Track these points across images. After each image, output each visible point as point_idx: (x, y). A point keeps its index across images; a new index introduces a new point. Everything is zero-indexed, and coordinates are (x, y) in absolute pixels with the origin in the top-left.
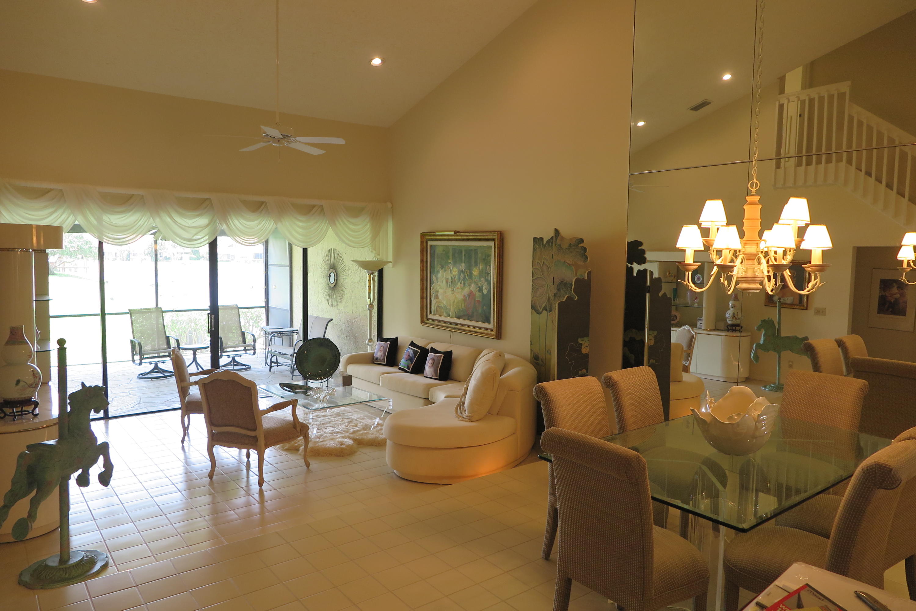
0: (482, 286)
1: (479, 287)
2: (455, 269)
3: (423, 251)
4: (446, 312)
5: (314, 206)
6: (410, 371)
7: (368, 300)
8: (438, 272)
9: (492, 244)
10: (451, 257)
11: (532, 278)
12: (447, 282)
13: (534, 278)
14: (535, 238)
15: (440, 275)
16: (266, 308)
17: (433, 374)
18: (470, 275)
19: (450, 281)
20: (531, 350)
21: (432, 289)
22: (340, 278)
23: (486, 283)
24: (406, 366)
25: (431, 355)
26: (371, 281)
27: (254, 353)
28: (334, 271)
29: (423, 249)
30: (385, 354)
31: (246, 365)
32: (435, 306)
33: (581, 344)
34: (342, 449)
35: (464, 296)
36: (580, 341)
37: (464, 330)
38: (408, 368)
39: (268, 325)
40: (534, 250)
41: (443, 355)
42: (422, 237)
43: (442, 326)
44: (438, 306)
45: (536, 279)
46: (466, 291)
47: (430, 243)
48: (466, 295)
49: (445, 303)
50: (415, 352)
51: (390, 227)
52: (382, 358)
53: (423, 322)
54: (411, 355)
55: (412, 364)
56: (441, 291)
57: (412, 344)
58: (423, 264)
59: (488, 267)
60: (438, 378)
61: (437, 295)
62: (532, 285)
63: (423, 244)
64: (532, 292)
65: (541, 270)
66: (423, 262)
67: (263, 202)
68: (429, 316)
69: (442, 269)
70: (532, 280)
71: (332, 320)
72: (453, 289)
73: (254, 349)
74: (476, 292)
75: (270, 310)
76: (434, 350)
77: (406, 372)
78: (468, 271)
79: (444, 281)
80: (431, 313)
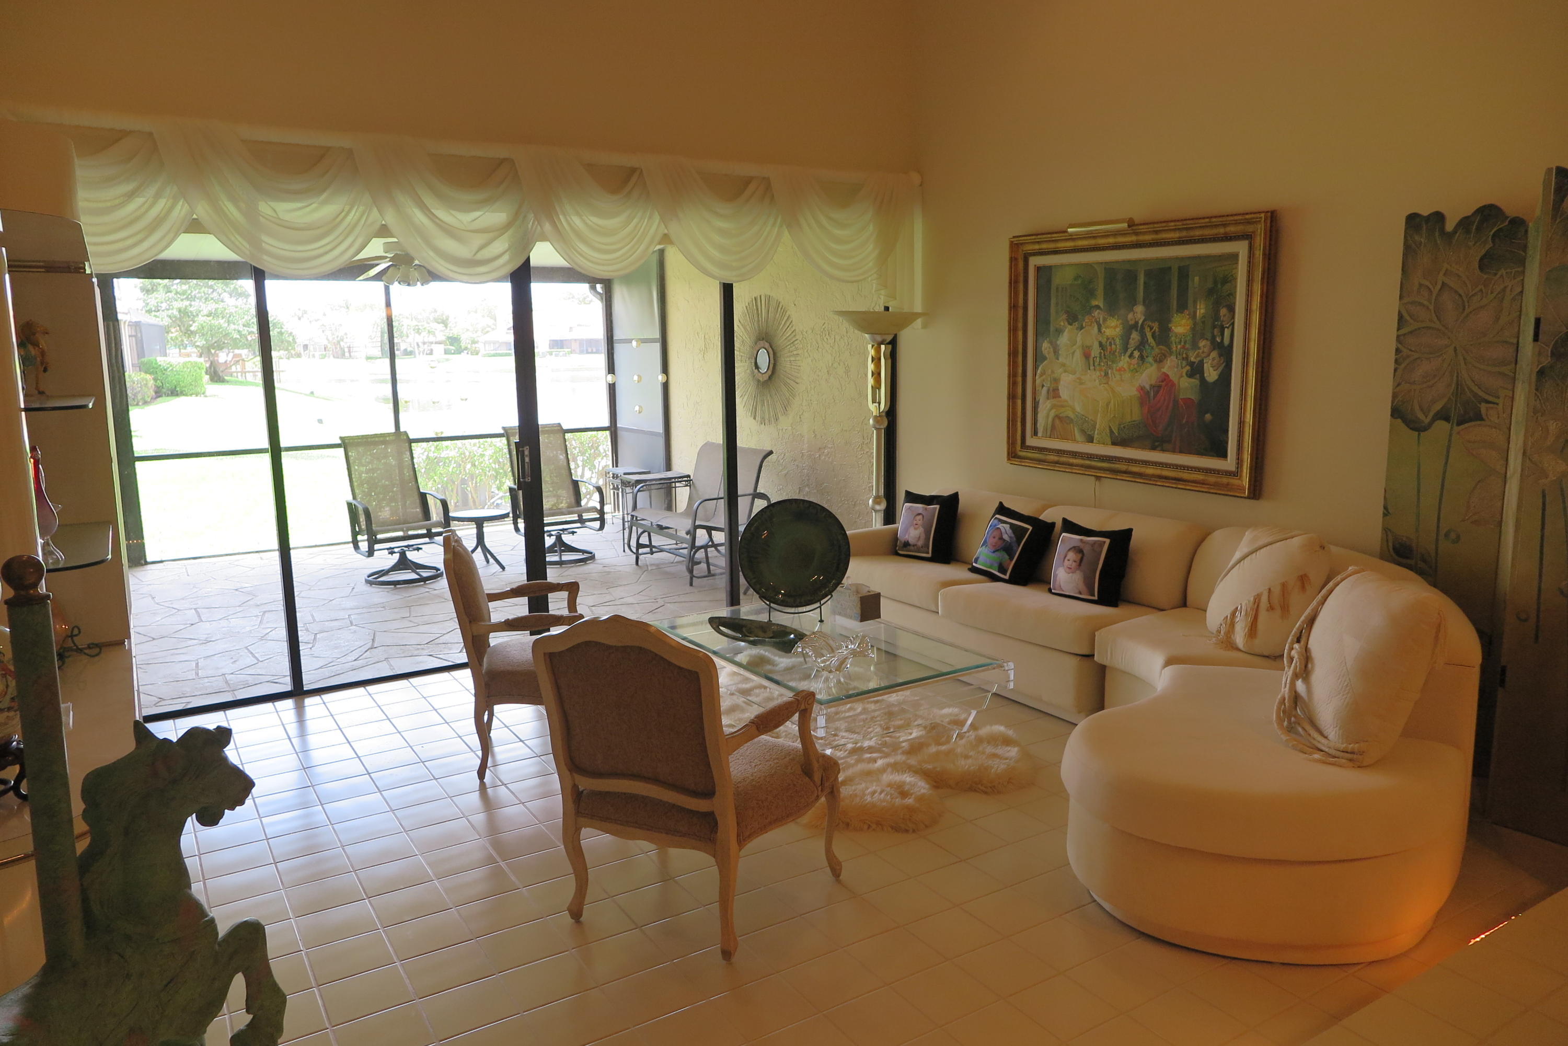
0: (1201, 363)
1: (1191, 364)
2: (1113, 322)
3: (1017, 281)
4: (1083, 431)
5: (747, 181)
6: (1007, 577)
7: (873, 407)
8: (1059, 332)
9: (1241, 248)
10: (1100, 292)
11: (1398, 331)
12: (1087, 356)
13: (1402, 332)
14: (1413, 221)
15: (1064, 340)
16: (613, 429)
17: (1082, 586)
18: (1163, 337)
19: (1095, 351)
20: (1386, 530)
21: (1041, 376)
22: (785, 362)
23: (1214, 354)
24: (996, 566)
25: (1066, 541)
26: (880, 359)
27: (602, 527)
28: (767, 345)
29: (1017, 276)
30: (927, 533)
31: (584, 552)
32: (1048, 416)
35: (1142, 389)
37: (1141, 475)
38: (1002, 569)
39: (617, 466)
40: (1409, 250)
41: (1108, 541)
42: (1015, 246)
43: (1071, 465)
44: (1057, 416)
45: (1411, 332)
46: (1148, 375)
47: (1034, 261)
48: (1148, 387)
49: (1078, 408)
50: (1018, 532)
51: (918, 229)
52: (920, 543)
53: (1012, 455)
54: (1005, 537)
55: (1011, 559)
56: (1066, 381)
57: (1002, 510)
58: (1016, 315)
59: (1223, 311)
60: (1096, 598)
61: (1056, 390)
62: (1398, 351)
63: (1016, 265)
64: (1395, 370)
65: (1432, 307)
66: (1016, 309)
67: (633, 170)
68: (1030, 441)
69: (1071, 324)
70: (1398, 337)
71: (771, 453)
72: (1106, 374)
73: (602, 520)
74: (1182, 376)
75: (620, 434)
76: (1070, 527)
77: (994, 578)
78: (1156, 326)
79: (1078, 354)
80: (1035, 433)
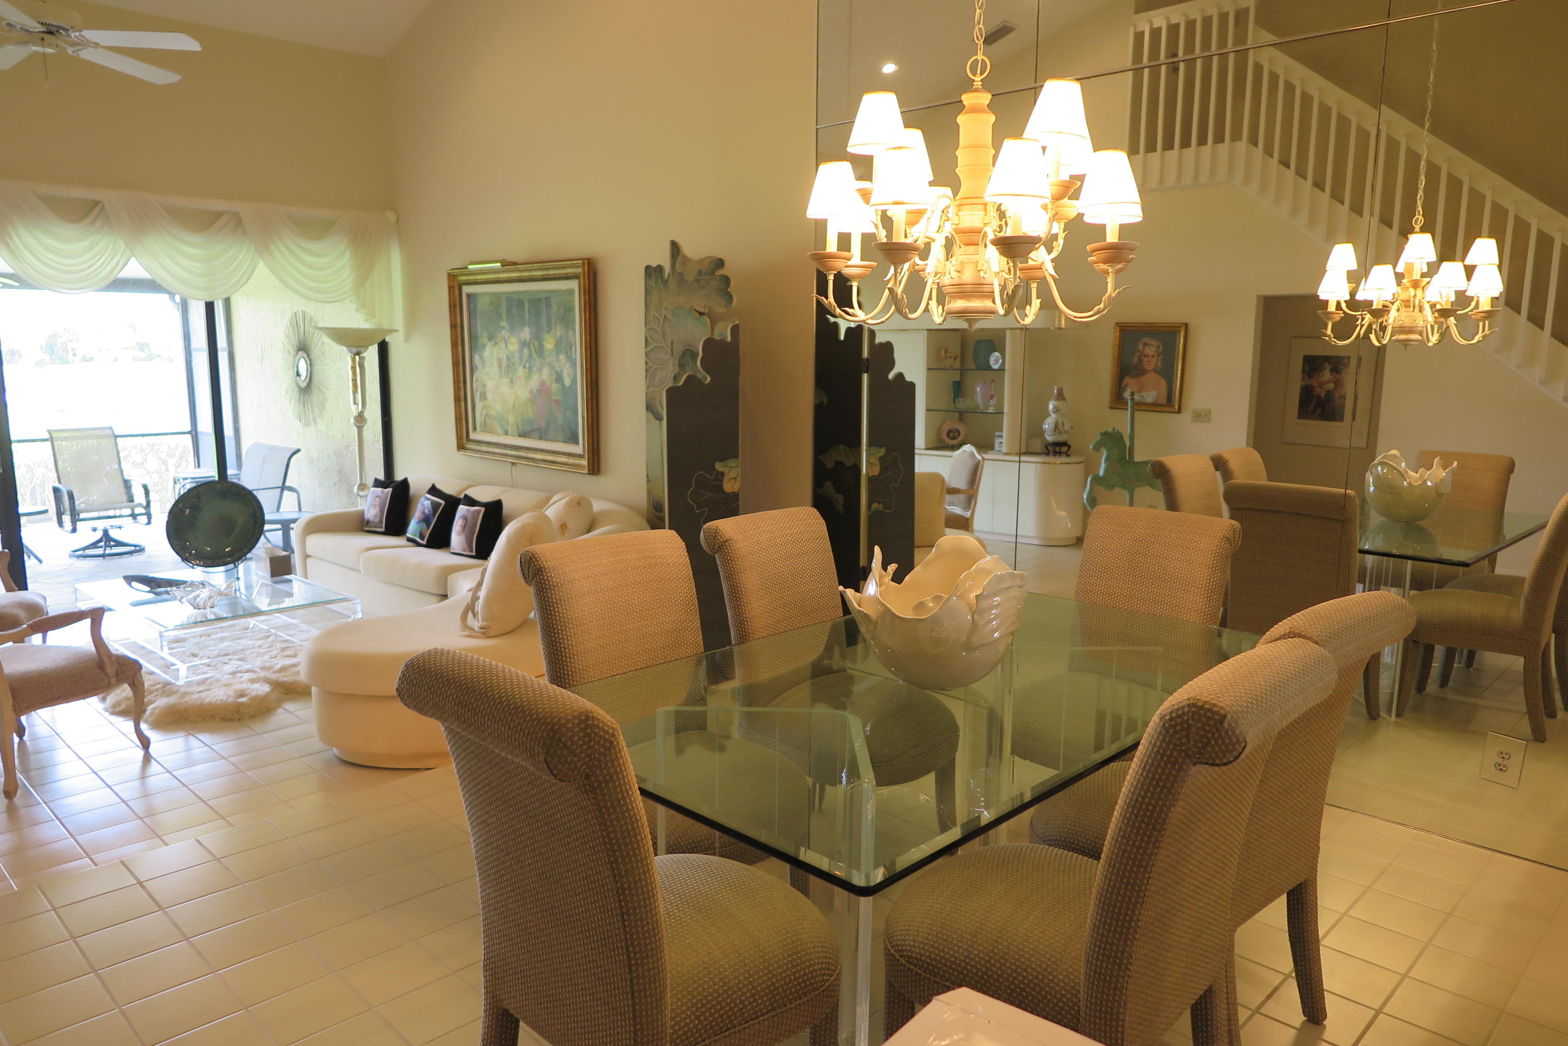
0: (562, 371)
1: (557, 373)
2: (513, 340)
3: (455, 305)
4: (502, 426)
5: (219, 214)
6: (424, 542)
7: (353, 407)
8: (484, 346)
9: (574, 285)
10: (504, 316)
11: (646, 347)
12: (500, 366)
13: (648, 349)
14: (648, 268)
15: (487, 352)
16: (194, 433)
17: (465, 545)
18: (540, 350)
19: (504, 365)
20: (649, 492)
21: (476, 382)
22: (316, 368)
23: (568, 365)
24: (418, 535)
25: (462, 509)
26: (355, 367)
27: (149, 523)
28: (305, 355)
29: (454, 301)
30: (382, 511)
31: (136, 546)
32: (482, 414)
33: (722, 474)
34: (242, 704)
35: (531, 392)
36: (719, 466)
37: (533, 459)
38: (422, 537)
39: (199, 466)
40: (648, 291)
42: (452, 277)
43: (495, 453)
44: (486, 415)
45: (652, 350)
46: (535, 380)
47: (466, 289)
48: (534, 390)
49: (498, 407)
50: (435, 506)
51: (395, 260)
52: (377, 520)
53: (461, 447)
54: (426, 511)
55: (428, 528)
56: (490, 385)
58: (456, 332)
59: (570, 333)
60: (474, 554)
61: (485, 393)
62: (646, 363)
63: (454, 292)
64: (646, 376)
65: (660, 331)
66: (456, 327)
67: (96, 202)
68: (473, 436)
69: (490, 341)
70: (646, 353)
71: (298, 451)
72: (512, 381)
73: (149, 515)
74: (552, 383)
75: (201, 437)
78: (536, 343)
79: (496, 364)
80: (475, 429)
